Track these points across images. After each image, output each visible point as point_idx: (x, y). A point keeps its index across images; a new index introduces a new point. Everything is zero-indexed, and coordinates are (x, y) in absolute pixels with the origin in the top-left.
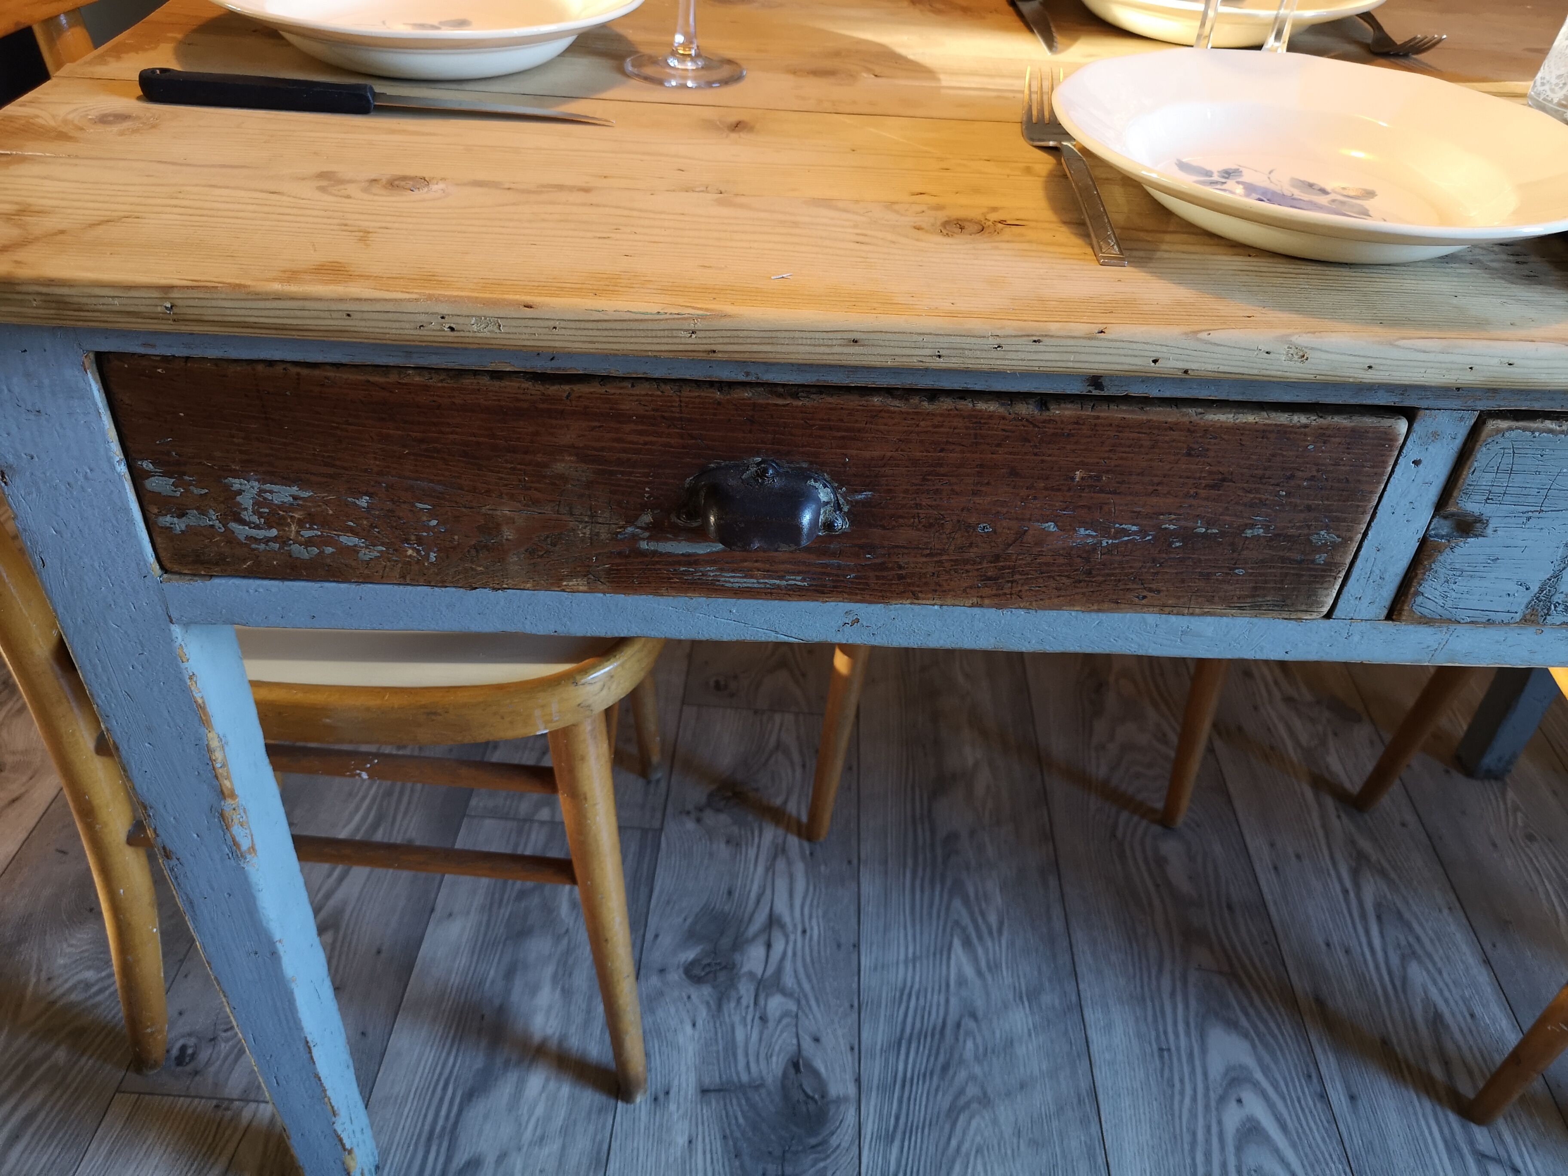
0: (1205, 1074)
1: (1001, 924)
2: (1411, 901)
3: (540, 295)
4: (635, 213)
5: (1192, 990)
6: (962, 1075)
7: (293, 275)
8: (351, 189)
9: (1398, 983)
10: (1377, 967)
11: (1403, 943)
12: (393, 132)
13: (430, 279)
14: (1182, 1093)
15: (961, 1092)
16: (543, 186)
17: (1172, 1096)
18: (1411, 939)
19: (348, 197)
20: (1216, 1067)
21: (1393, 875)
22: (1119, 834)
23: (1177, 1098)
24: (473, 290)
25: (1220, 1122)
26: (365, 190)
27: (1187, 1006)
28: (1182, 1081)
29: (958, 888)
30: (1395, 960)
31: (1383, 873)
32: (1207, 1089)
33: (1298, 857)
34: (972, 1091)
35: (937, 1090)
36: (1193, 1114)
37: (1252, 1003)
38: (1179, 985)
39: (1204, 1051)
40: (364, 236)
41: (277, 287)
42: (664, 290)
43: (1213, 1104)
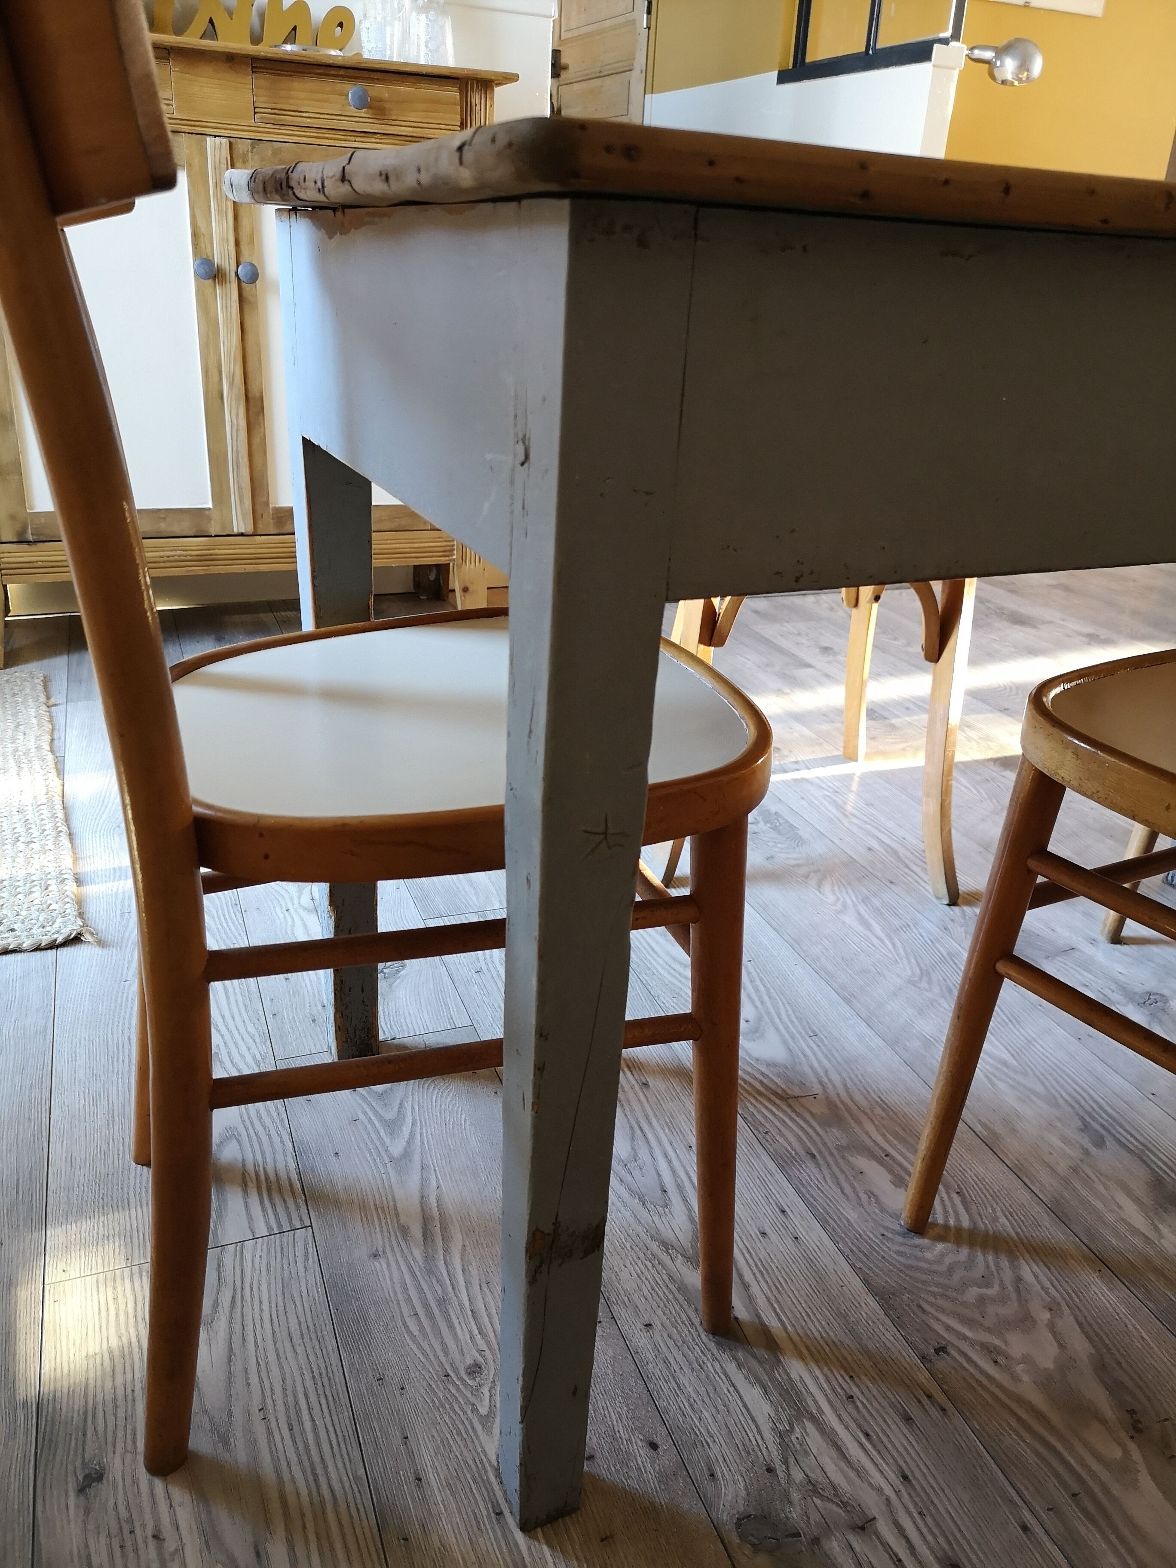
0: (777, 1030)
1: (993, 1084)
2: (631, 1220)
5: (814, 1080)
6: (936, 990)
9: (638, 1132)
10: (659, 1142)
11: (636, 1173)
14: (789, 1016)
15: (930, 982)
17: (794, 1012)
18: (628, 1178)
20: (771, 1035)
21: (654, 1246)
22: (957, 1200)
23: (790, 1012)
25: (756, 1007)
27: (812, 1067)
28: (792, 1022)
29: (1053, 1102)
30: (643, 1154)
31: (666, 1245)
32: (773, 1023)
33: (764, 1234)
34: (924, 984)
35: (944, 980)
36: (776, 1008)
37: (761, 1082)
38: (825, 1080)
39: (784, 1042)
43: (764, 1015)
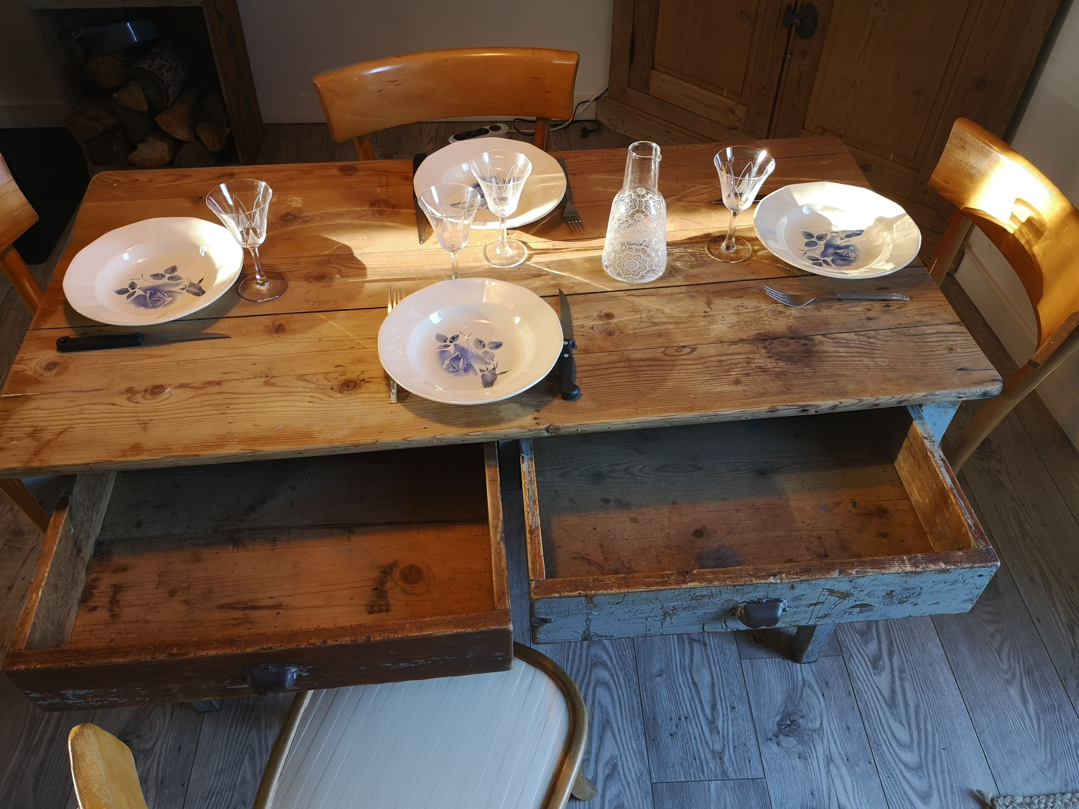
3: (201, 451)
4: (235, 396)
7: (124, 453)
8: (139, 397)
12: (151, 356)
13: (167, 448)
16: (204, 383)
19: (138, 403)
24: (180, 452)
26: (144, 397)
40: (144, 425)
41: (120, 459)
42: (240, 442)
